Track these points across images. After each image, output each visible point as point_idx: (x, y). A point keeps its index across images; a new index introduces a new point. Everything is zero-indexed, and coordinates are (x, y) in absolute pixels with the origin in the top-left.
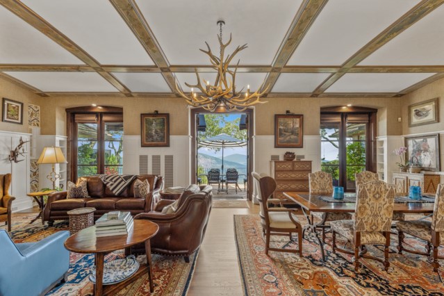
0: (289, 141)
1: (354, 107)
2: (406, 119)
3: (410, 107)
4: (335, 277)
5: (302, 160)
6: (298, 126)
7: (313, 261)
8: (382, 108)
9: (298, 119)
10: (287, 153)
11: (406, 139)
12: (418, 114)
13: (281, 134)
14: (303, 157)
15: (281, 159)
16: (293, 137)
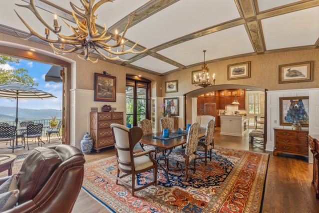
0: (106, 97)
1: (141, 78)
2: (164, 89)
3: (166, 83)
4: (184, 190)
5: (115, 111)
6: (112, 85)
7: (164, 185)
8: (154, 81)
9: (112, 80)
10: (105, 106)
11: (164, 99)
12: (169, 87)
13: (100, 90)
14: (115, 109)
15: (99, 111)
16: (108, 93)
